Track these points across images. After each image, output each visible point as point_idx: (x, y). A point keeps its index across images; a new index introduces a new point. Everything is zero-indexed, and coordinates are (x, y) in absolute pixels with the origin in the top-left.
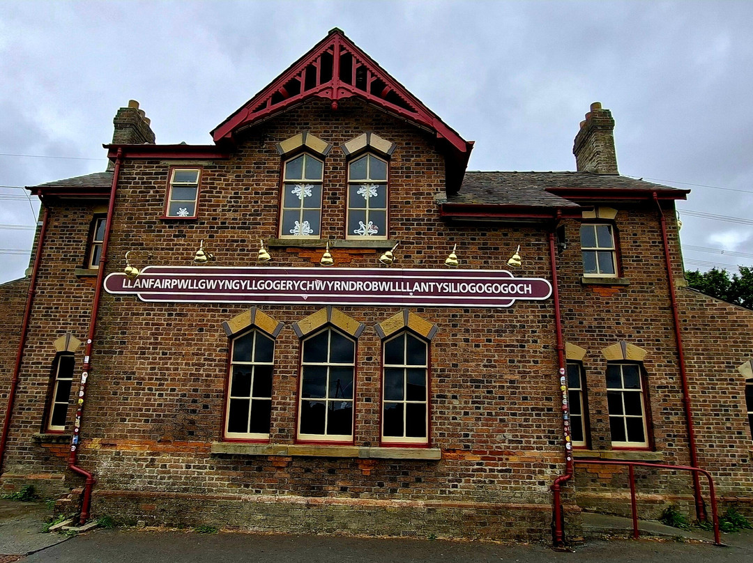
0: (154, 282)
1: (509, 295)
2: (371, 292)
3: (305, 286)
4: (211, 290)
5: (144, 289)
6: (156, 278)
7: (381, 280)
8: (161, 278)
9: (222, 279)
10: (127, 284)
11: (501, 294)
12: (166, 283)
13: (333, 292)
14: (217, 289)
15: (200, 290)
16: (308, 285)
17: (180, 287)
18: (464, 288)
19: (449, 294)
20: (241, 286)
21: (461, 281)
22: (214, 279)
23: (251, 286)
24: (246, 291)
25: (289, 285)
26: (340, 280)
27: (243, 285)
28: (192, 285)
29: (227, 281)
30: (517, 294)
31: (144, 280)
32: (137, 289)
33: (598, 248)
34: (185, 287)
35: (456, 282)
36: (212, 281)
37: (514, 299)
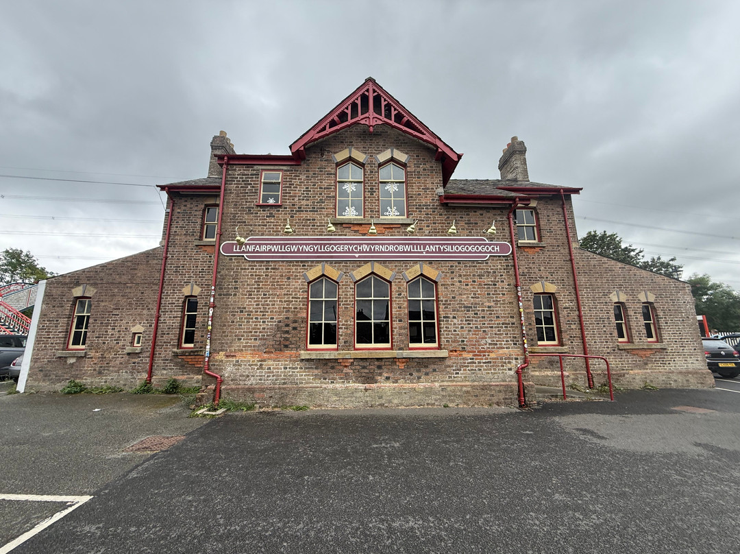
0: (255, 247)
1: (486, 252)
2: (399, 252)
3: (356, 248)
4: (294, 252)
5: (248, 252)
6: (256, 244)
7: (405, 244)
8: (260, 245)
9: (301, 244)
10: (236, 249)
11: (480, 252)
12: (263, 248)
13: (374, 252)
14: (298, 251)
15: (286, 252)
16: (359, 248)
17: (273, 250)
18: (457, 248)
19: (448, 252)
20: (314, 249)
21: (455, 244)
22: (296, 244)
23: (321, 249)
24: (317, 252)
25: (346, 248)
26: (379, 244)
27: (316, 248)
28: (281, 249)
29: (304, 246)
30: (490, 252)
31: (248, 246)
32: (244, 252)
33: (526, 225)
34: (276, 250)
35: (452, 245)
36: (294, 246)
37: (489, 255)
